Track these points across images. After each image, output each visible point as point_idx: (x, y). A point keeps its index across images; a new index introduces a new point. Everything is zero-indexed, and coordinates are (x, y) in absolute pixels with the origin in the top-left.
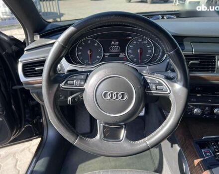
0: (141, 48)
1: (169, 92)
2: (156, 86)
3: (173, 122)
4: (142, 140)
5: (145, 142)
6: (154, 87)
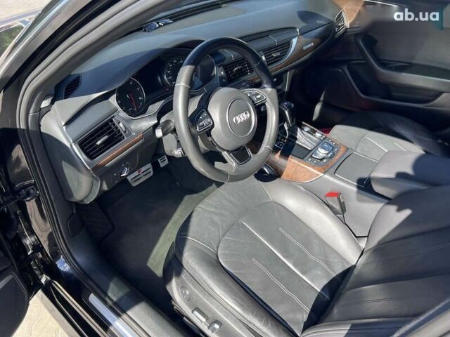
1: (265, 97)
6: (255, 99)
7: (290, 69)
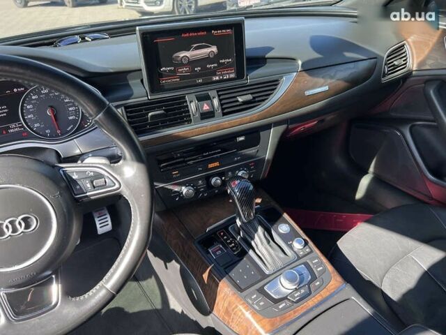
0: (51, 107)
1: (117, 186)
2: (92, 182)
3: (141, 234)
4: (97, 287)
5: (103, 287)
6: (89, 185)
7: (277, 124)
